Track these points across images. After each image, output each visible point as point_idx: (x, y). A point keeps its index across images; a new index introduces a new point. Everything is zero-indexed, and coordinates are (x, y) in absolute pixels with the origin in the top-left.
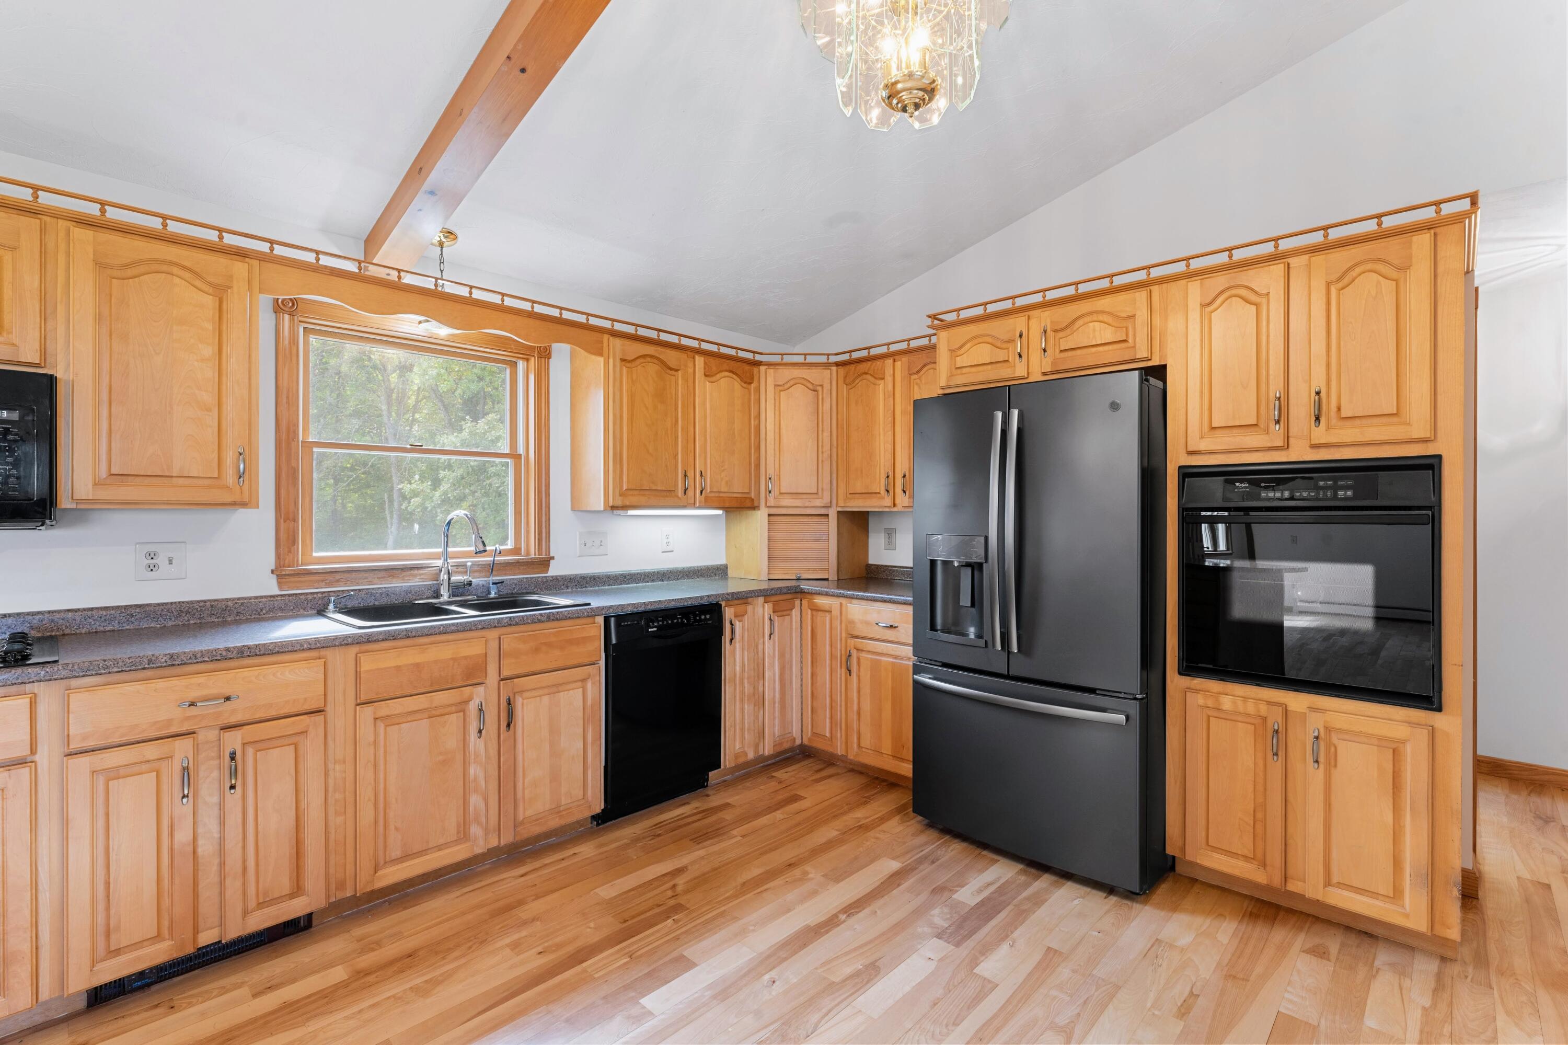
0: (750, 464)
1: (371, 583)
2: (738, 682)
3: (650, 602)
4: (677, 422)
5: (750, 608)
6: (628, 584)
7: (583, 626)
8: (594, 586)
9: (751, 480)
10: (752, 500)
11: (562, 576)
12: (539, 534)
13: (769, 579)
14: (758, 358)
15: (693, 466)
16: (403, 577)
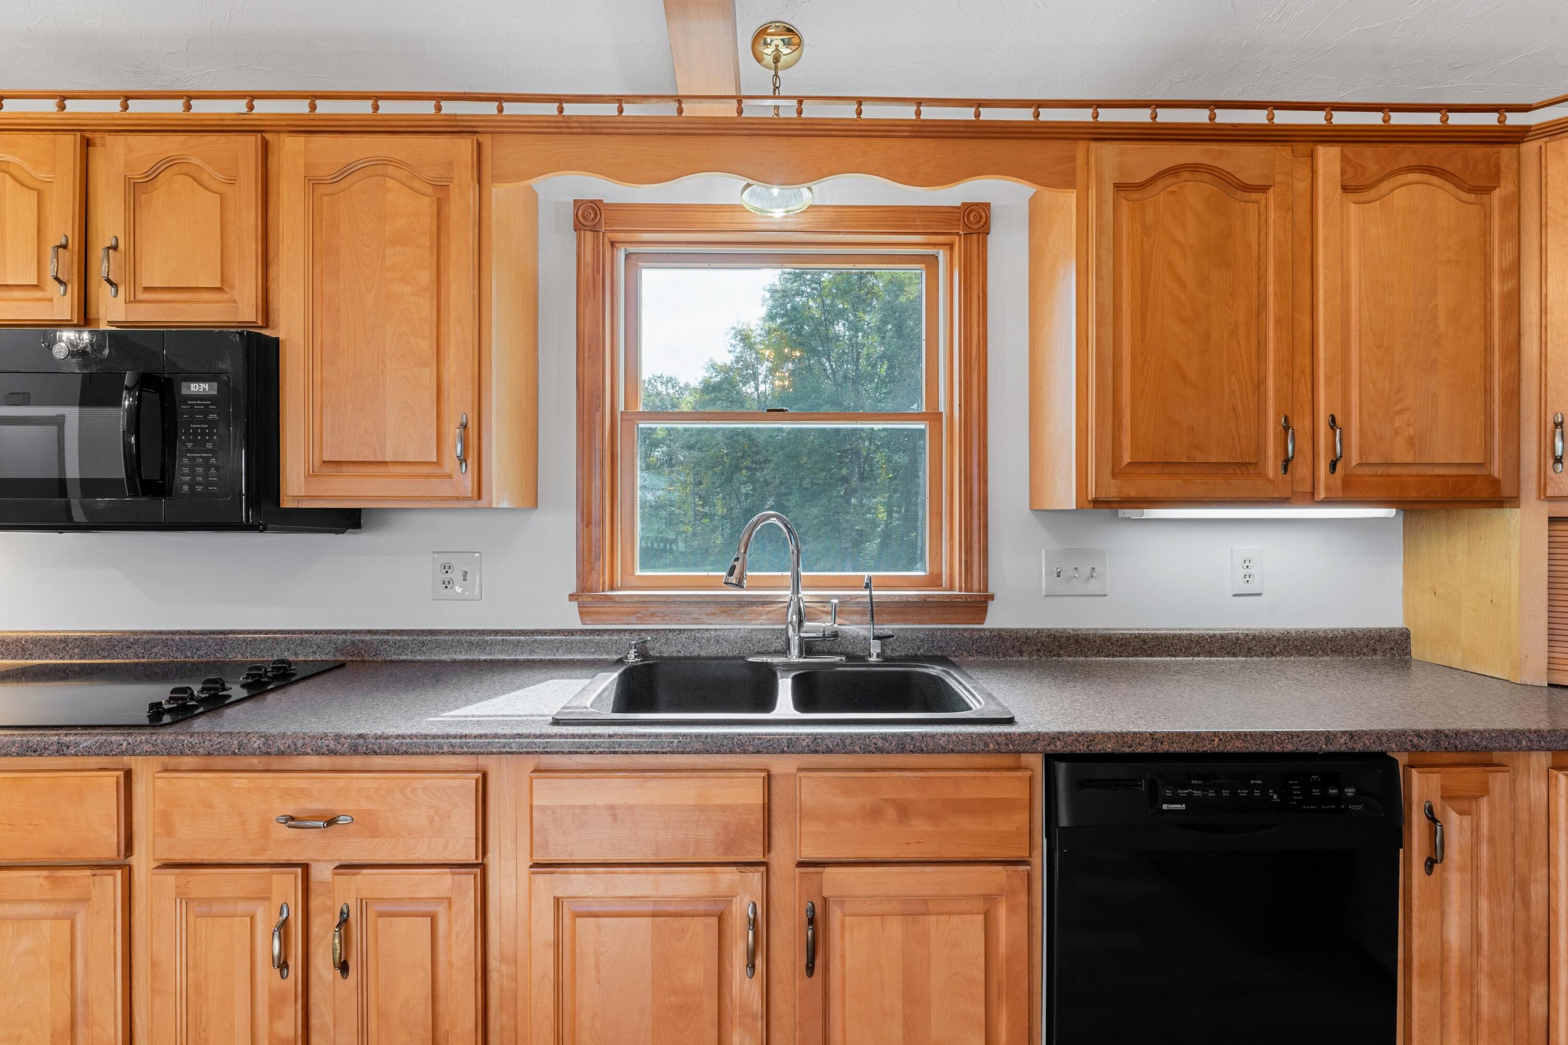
0: (1488, 391)
1: (697, 621)
2: (1454, 979)
3: (1168, 734)
4: (1262, 307)
5: (1498, 781)
6: (1150, 655)
7: (986, 774)
8: (1076, 654)
9: (1492, 431)
10: (1495, 482)
11: (1011, 630)
12: (966, 553)
13: (1550, 685)
14: (1513, 119)
15: (1308, 406)
16: (742, 615)
